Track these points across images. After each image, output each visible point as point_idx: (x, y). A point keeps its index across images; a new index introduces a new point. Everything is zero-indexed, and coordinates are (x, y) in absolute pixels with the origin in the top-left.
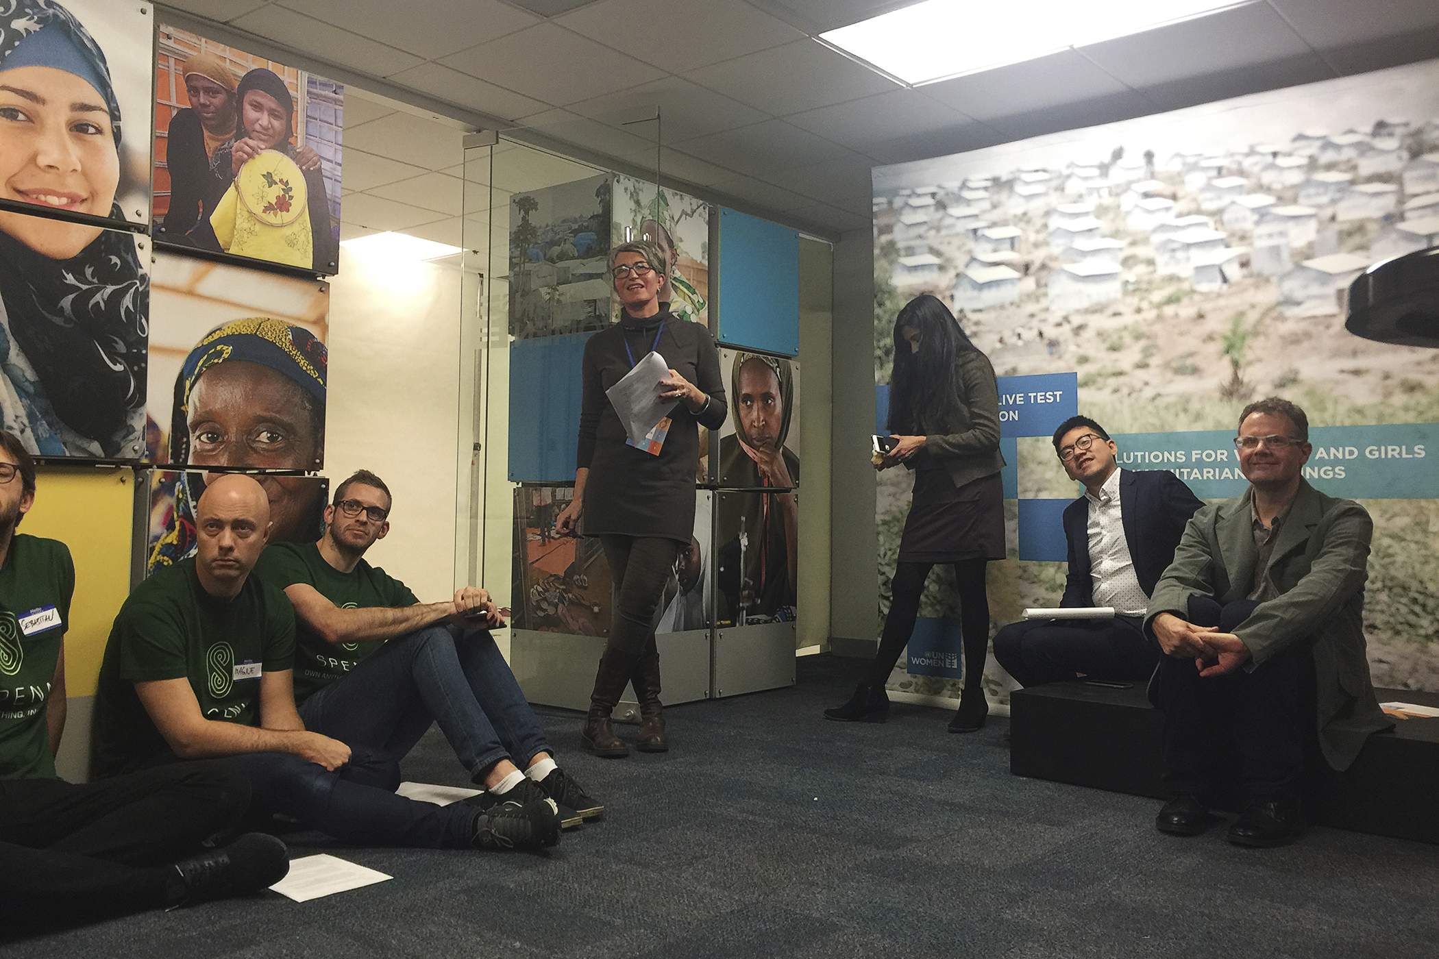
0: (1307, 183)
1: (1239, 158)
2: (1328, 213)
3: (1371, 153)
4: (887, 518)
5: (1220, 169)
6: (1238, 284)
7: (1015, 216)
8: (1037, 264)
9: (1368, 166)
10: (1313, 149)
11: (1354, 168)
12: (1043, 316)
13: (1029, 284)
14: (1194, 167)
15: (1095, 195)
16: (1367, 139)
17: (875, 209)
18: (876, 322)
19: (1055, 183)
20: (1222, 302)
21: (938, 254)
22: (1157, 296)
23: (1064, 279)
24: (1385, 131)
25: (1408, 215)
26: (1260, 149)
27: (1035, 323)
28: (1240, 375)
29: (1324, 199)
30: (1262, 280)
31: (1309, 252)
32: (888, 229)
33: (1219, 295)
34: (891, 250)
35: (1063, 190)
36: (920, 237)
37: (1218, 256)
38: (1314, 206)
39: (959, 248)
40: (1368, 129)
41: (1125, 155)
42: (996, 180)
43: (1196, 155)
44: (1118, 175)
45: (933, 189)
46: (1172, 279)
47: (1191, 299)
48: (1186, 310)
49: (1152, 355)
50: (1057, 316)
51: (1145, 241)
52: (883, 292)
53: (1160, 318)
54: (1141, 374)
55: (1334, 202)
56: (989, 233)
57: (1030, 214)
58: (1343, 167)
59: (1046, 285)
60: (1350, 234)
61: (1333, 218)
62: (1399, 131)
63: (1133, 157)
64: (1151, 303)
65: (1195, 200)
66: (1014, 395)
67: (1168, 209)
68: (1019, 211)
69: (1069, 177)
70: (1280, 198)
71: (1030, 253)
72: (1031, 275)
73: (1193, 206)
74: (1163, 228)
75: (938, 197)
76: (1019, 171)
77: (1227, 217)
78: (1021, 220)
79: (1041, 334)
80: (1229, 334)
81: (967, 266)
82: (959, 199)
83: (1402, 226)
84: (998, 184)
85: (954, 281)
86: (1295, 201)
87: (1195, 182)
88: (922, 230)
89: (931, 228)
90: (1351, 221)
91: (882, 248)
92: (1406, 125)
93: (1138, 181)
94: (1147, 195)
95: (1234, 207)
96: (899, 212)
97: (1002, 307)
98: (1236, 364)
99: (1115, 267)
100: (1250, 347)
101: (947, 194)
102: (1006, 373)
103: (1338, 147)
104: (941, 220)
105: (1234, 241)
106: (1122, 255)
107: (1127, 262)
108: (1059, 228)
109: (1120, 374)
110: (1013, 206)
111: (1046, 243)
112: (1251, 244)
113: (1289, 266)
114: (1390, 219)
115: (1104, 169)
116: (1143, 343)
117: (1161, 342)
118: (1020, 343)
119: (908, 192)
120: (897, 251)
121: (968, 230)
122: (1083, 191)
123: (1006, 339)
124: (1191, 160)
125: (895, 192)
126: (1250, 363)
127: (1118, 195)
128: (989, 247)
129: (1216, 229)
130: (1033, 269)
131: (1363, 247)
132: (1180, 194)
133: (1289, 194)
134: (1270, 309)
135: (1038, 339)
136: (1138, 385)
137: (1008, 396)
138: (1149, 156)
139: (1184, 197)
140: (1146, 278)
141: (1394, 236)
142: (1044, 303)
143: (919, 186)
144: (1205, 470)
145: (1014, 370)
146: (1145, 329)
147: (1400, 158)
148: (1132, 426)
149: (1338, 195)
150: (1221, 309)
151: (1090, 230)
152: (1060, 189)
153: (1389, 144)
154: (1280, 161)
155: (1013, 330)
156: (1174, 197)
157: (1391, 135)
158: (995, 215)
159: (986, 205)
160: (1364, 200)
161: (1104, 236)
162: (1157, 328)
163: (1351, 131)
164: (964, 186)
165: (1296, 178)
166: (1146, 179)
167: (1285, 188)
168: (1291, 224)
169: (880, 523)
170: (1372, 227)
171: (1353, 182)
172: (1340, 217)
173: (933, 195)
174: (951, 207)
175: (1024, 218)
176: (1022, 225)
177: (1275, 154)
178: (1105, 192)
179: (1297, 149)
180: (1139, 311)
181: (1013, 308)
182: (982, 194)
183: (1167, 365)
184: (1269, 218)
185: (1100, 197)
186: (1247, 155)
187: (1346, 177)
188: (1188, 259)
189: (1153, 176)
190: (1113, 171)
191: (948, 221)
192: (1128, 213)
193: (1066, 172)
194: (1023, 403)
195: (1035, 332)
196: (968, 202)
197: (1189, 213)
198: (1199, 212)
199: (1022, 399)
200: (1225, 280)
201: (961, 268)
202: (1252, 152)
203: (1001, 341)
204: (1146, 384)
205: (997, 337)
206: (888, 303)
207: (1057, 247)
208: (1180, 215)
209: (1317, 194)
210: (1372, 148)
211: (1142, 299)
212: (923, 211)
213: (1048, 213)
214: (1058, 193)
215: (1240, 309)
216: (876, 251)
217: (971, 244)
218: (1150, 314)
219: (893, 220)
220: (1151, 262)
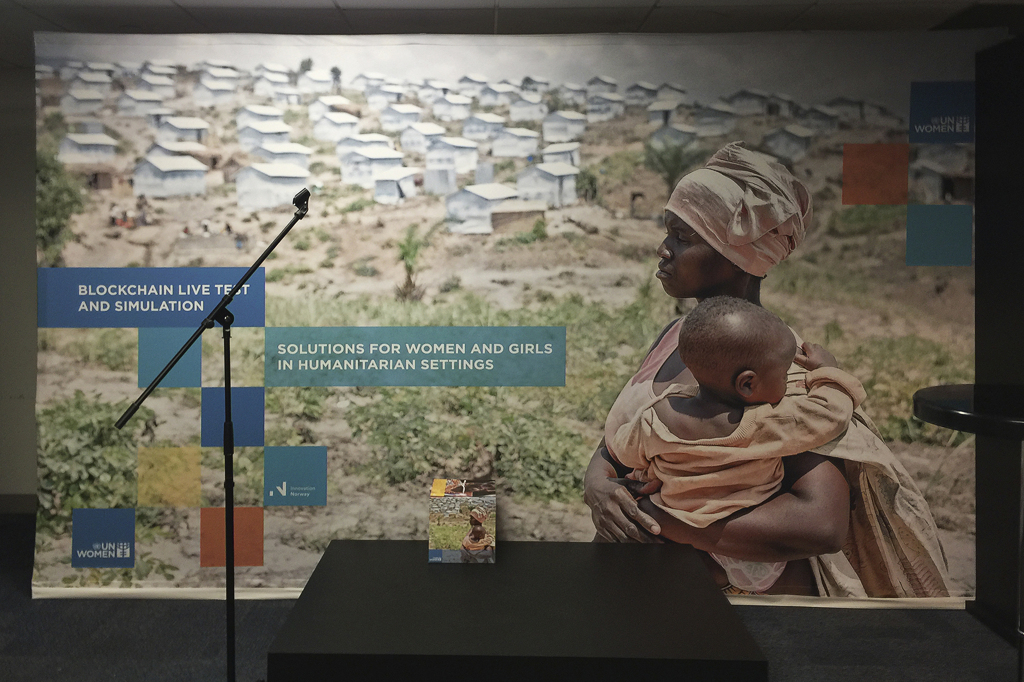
0: (471, 120)
1: (416, 89)
2: (486, 147)
3: (519, 103)
4: (50, 407)
5: (399, 96)
6: (412, 199)
7: (202, 109)
8: (225, 159)
9: (518, 113)
10: (476, 91)
11: (507, 113)
12: (231, 210)
13: (217, 178)
14: (376, 90)
15: (284, 101)
16: (517, 91)
17: (38, 76)
18: (38, 200)
19: (244, 83)
20: (399, 214)
21: (115, 135)
22: (343, 203)
23: (252, 176)
24: (531, 86)
25: (546, 158)
26: (433, 84)
27: (222, 216)
28: (413, 278)
29: (484, 136)
30: (432, 198)
31: (470, 179)
32: (53, 101)
33: (397, 208)
34: (57, 123)
35: (252, 90)
36: (93, 114)
37: (396, 173)
38: (475, 140)
39: (140, 132)
40: (518, 82)
41: (313, 68)
42: (181, 69)
43: (379, 80)
44: (305, 86)
45: (109, 67)
46: (356, 188)
47: (372, 209)
48: (368, 218)
49: (336, 256)
50: (246, 213)
51: (332, 151)
52: (48, 168)
53: (344, 223)
54: (327, 273)
55: (491, 139)
56: (173, 121)
57: (218, 109)
58: (499, 111)
59: (234, 181)
60: (503, 168)
61: (490, 153)
62: (542, 88)
63: (320, 73)
64: (336, 208)
65: (377, 120)
66: (199, 286)
67: (353, 124)
68: (207, 104)
69: (258, 78)
70: (448, 130)
71: (217, 147)
72: (219, 169)
73: (375, 125)
74: (347, 141)
75: (115, 75)
76: (206, 64)
77: (404, 139)
78: (208, 113)
79: (228, 228)
80: (404, 243)
81: (149, 151)
82: (139, 82)
83: (541, 166)
84: (182, 73)
85: (133, 166)
86: (460, 134)
87: (377, 104)
88: (95, 108)
89: (106, 107)
90: (503, 157)
91: (47, 120)
92: (547, 84)
93: (326, 94)
94: (333, 109)
95: (410, 132)
96: (67, 84)
97: (187, 197)
98: (409, 270)
99: (304, 172)
100: (421, 256)
101: (126, 74)
102: (192, 263)
103: (495, 93)
104: (118, 100)
105: (410, 162)
106: (310, 161)
107: (315, 168)
108: (248, 127)
109: (307, 271)
110: (200, 98)
111: (234, 140)
112: (424, 166)
113: (455, 189)
114: (534, 159)
115: (293, 77)
116: (328, 245)
117: (345, 245)
118: (207, 235)
119: (79, 65)
120: (66, 126)
121: (149, 115)
122: (272, 95)
123: (191, 230)
124: (374, 83)
125: (63, 62)
126: (421, 270)
127: (306, 104)
128: (173, 135)
129: (395, 149)
130: (221, 163)
131: (512, 180)
132: (364, 113)
133: (455, 127)
134: (439, 224)
135: (225, 233)
136: (323, 283)
137: (193, 286)
138: (336, 72)
139: (366, 116)
140: (332, 185)
141: (535, 174)
142: (232, 198)
143: (92, 61)
144: (381, 361)
145: (200, 261)
146: (330, 232)
147: (541, 111)
148: (316, 320)
149: (494, 134)
150: (397, 220)
151: (279, 134)
152: (250, 89)
153: (534, 98)
154: (449, 97)
155: (200, 222)
156: (358, 115)
157: (535, 90)
158: (180, 104)
159: (170, 93)
160: (514, 141)
161: (292, 141)
162: (341, 232)
163: (505, 82)
164: (145, 68)
165: (461, 114)
166: (333, 94)
167: (453, 121)
168: (457, 153)
169: (41, 413)
170: (520, 164)
171: (506, 125)
172: (496, 153)
173: (110, 73)
174: (130, 89)
175: (211, 112)
176: (209, 118)
177: (445, 91)
178: (293, 99)
179: (462, 89)
180: (325, 214)
181: (198, 201)
182: (165, 80)
183: (349, 266)
184: (439, 145)
185: (289, 103)
186: (422, 87)
187: (501, 119)
188: (370, 172)
189: (339, 92)
190: (302, 81)
191: (126, 103)
192: (316, 123)
193: (255, 74)
194: (209, 293)
195: (222, 226)
196: (150, 87)
197: (371, 132)
198: (380, 132)
199: (208, 290)
200: (402, 195)
201: (142, 153)
202: (426, 86)
203: (186, 231)
204: (331, 282)
205: (181, 227)
206: (54, 182)
207: (245, 145)
208: (363, 132)
209: (478, 131)
210: (521, 99)
211: (328, 204)
212: (97, 87)
213: (236, 111)
214: (247, 93)
215: (414, 221)
216: (39, 123)
217: (153, 130)
218: (336, 219)
219: (60, 92)
220: (336, 171)
